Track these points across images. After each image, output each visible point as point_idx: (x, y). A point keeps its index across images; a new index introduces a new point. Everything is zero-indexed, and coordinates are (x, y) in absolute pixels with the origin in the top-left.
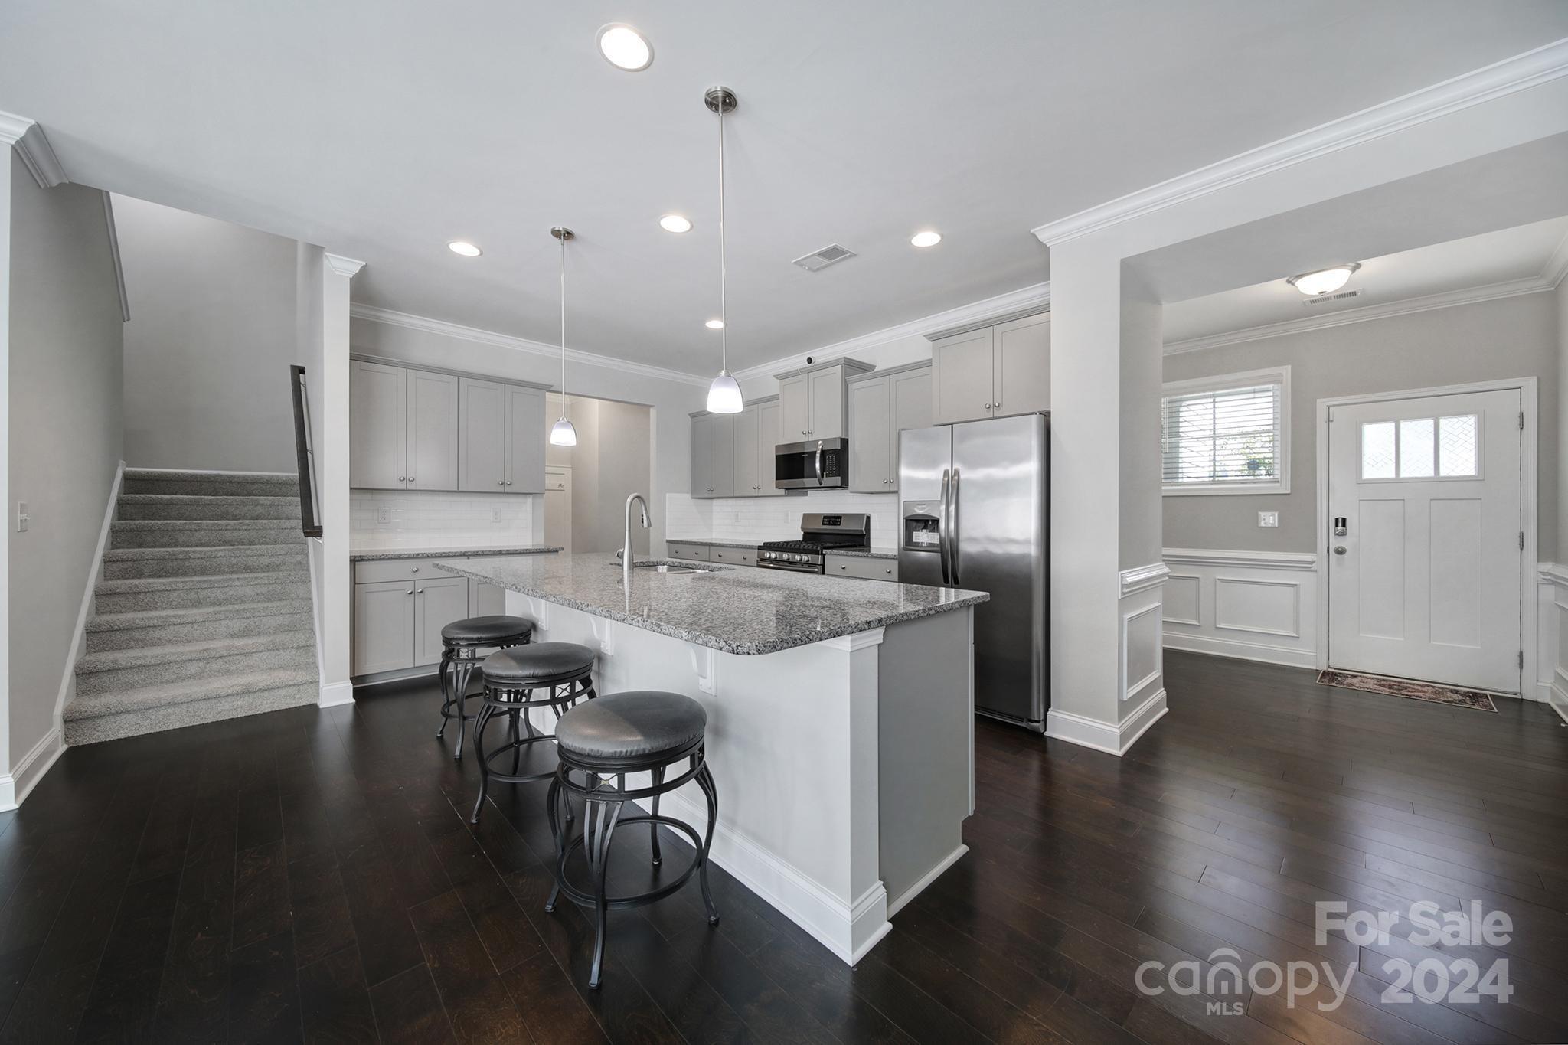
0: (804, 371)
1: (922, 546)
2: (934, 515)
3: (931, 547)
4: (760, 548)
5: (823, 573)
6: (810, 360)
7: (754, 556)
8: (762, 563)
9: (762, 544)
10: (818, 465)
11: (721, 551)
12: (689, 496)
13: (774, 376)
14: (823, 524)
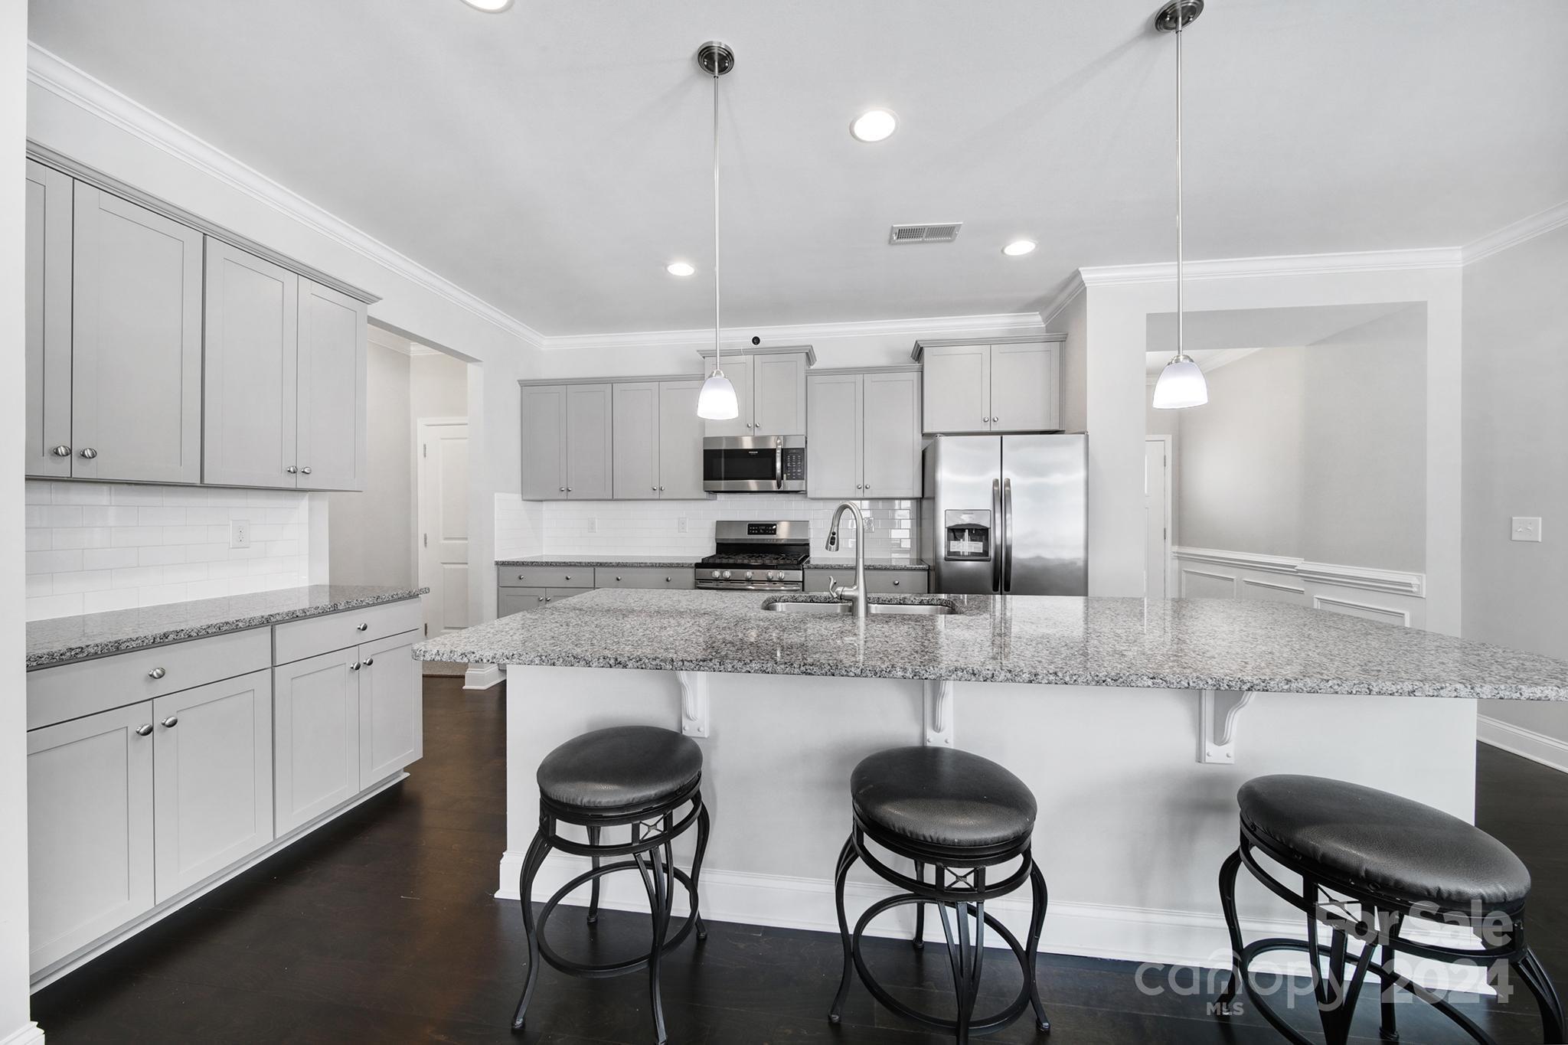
0: (747, 352)
1: (963, 555)
2: (982, 524)
3: (974, 556)
4: (698, 566)
5: (803, 590)
6: (756, 340)
7: (689, 575)
8: (700, 584)
9: (700, 561)
10: (778, 465)
11: (620, 573)
12: (518, 497)
13: (698, 351)
14: (749, 534)
